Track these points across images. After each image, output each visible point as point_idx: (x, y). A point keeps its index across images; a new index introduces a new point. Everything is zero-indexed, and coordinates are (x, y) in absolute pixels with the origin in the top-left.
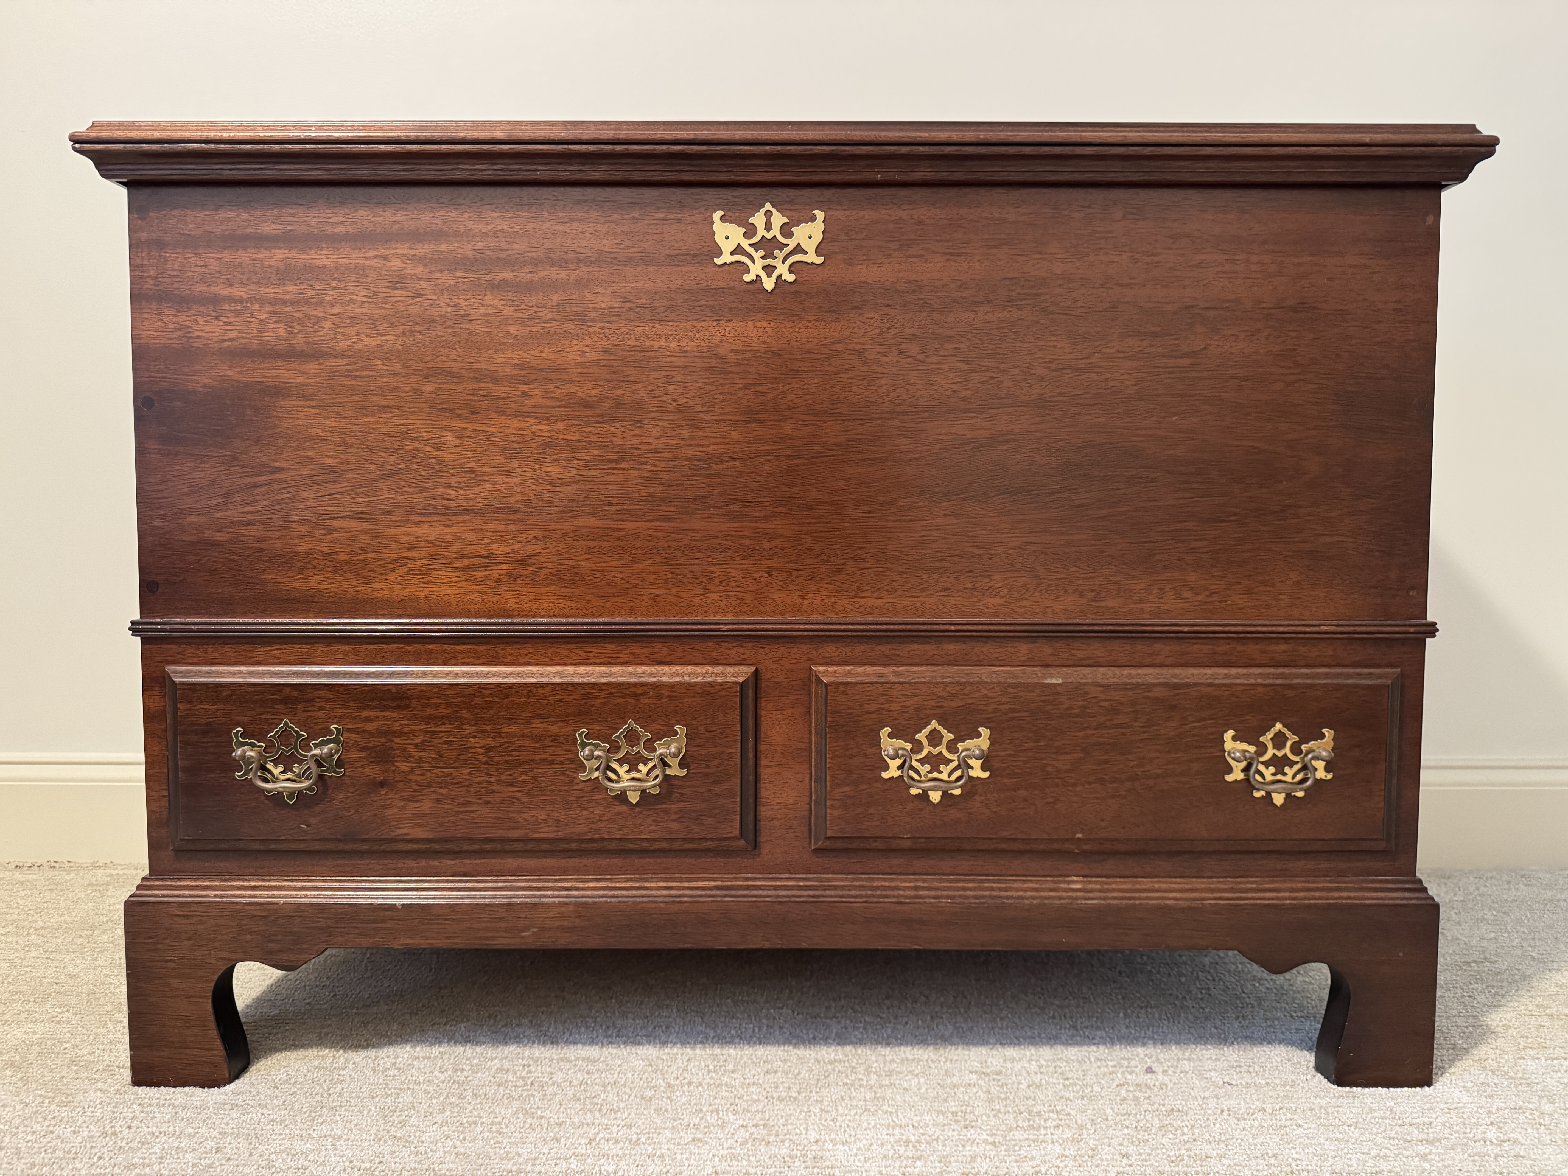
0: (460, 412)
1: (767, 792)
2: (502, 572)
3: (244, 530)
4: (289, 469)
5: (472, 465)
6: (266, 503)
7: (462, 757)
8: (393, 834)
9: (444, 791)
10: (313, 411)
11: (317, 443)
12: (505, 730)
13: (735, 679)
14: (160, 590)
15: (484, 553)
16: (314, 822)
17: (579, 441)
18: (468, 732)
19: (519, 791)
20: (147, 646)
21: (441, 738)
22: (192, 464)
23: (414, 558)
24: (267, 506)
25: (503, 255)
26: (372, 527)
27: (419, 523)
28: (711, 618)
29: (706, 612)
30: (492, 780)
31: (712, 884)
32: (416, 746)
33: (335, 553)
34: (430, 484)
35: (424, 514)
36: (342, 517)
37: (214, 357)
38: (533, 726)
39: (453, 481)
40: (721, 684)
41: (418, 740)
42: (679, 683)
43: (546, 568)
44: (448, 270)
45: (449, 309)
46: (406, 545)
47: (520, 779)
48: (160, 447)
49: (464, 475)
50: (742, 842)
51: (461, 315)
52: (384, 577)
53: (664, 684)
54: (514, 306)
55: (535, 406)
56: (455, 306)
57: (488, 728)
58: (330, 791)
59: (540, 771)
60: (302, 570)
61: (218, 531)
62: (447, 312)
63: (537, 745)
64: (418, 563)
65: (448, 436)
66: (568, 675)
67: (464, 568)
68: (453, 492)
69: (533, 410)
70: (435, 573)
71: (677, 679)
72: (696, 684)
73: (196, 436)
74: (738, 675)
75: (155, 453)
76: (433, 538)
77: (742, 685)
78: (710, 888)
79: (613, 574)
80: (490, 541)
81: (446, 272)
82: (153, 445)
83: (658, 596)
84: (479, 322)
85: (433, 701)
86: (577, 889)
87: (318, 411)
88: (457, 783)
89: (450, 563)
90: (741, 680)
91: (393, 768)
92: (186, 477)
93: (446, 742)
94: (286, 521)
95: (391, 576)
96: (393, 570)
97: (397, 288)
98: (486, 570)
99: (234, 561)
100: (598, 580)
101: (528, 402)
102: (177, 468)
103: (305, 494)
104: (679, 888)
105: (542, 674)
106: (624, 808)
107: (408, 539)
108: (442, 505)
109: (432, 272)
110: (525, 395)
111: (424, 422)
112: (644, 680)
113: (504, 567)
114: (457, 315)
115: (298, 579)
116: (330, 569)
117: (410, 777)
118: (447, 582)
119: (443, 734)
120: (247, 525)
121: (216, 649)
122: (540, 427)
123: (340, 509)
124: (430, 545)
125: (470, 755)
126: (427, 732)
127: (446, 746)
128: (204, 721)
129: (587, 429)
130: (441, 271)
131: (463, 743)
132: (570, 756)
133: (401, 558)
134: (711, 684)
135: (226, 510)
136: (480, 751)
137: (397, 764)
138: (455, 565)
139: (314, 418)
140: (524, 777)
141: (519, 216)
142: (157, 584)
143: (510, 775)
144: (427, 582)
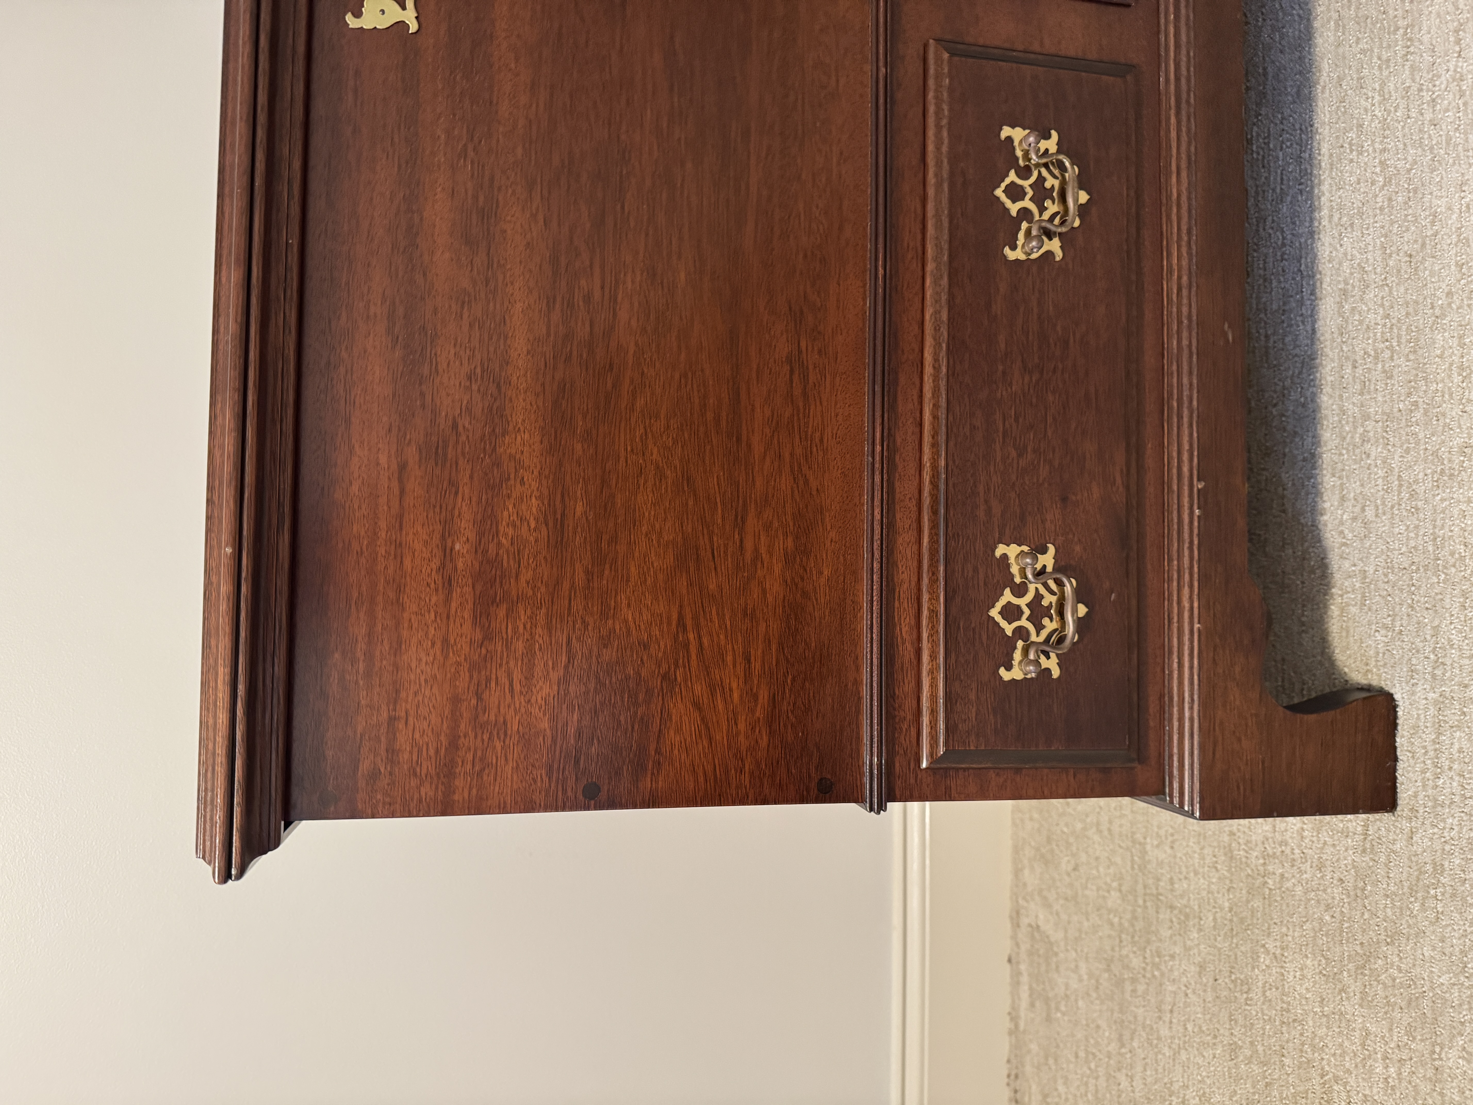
0: (609, 385)
1: (1070, 49)
2: (810, 348)
3: (757, 666)
4: (681, 606)
5: (677, 376)
6: (722, 637)
7: (1034, 400)
8: (1121, 489)
9: (1073, 426)
10: (607, 572)
11: (649, 569)
12: (1003, 346)
13: (945, 63)
14: (829, 777)
15: (787, 368)
16: (1108, 583)
17: (647, 235)
18: (1004, 393)
19: (1074, 334)
20: (898, 793)
21: (1011, 426)
22: (672, 733)
23: (792, 455)
24: (726, 637)
25: (401, 311)
26: (753, 506)
27: (749, 446)
28: (869, 91)
29: (861, 96)
30: (1060, 366)
31: (1173, 120)
32: (1020, 455)
33: (786, 554)
34: (702, 429)
35: (739, 440)
36: (741, 541)
37: (533, 700)
38: (999, 313)
39: (697, 401)
40: (951, 80)
41: (1014, 454)
42: (949, 131)
43: (805, 293)
44: (420, 384)
45: (475, 387)
46: (776, 464)
47: (1060, 333)
48: (649, 775)
49: (689, 387)
50: (1129, 78)
51: (483, 371)
52: (814, 493)
53: (951, 147)
54: (469, 302)
55: (602, 288)
56: (470, 378)
57: (1001, 368)
58: (1073, 562)
59: (1051, 308)
60: (805, 594)
61: (756, 700)
62: (479, 390)
63: (1022, 309)
64: (799, 451)
65: (640, 403)
66: (938, 268)
67: (805, 394)
68: (711, 401)
69: (607, 291)
70: (810, 430)
71: (945, 134)
72: (951, 110)
73: (636, 727)
74: (938, 59)
75: (657, 782)
76: (767, 430)
77: (952, 54)
78: (1179, 122)
79: (814, 209)
80: (772, 360)
81: (424, 387)
82: (647, 783)
83: (841, 153)
84: (492, 349)
85: (968, 434)
86: (1180, 278)
87: (607, 566)
88: (1064, 408)
89: (798, 411)
90: (946, 56)
91: (1046, 485)
92: (689, 739)
93: (1017, 420)
94: (745, 614)
95: (814, 484)
96: (806, 482)
97: (445, 455)
98: (808, 368)
99: (794, 680)
100: (821, 227)
101: (597, 294)
102: (676, 752)
103: (712, 586)
104: (1178, 159)
105: (936, 302)
106: (1094, 211)
107: (768, 461)
108: (727, 416)
109: (423, 406)
110: (588, 298)
111: (622, 430)
112: (945, 174)
113: (803, 344)
114: (482, 377)
115: (817, 600)
116: (804, 559)
117: (1056, 463)
118: (822, 416)
119: (1007, 423)
120: (749, 662)
121: (900, 707)
122: (629, 285)
123: (731, 544)
124: (776, 434)
125: (1031, 391)
126: (1004, 442)
127: (1021, 420)
128: (991, 717)
129: (632, 224)
130: (422, 395)
131: (1018, 401)
132: (1034, 269)
133: (792, 471)
134: (951, 90)
135: (731, 690)
136: (1027, 379)
137: (1041, 481)
138: (801, 405)
139: (616, 571)
140: (1059, 328)
141: (348, 283)
142: (821, 779)
143: (1056, 345)
144: (821, 440)
